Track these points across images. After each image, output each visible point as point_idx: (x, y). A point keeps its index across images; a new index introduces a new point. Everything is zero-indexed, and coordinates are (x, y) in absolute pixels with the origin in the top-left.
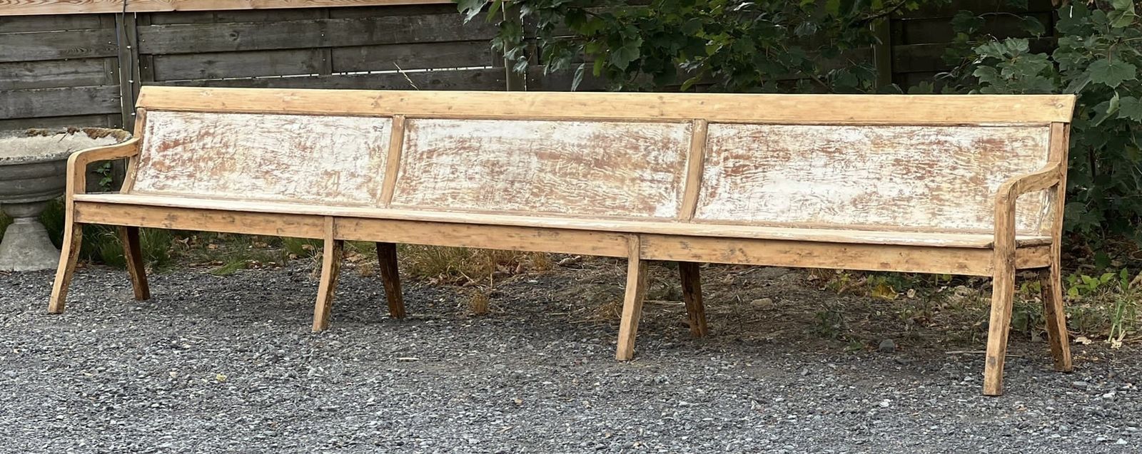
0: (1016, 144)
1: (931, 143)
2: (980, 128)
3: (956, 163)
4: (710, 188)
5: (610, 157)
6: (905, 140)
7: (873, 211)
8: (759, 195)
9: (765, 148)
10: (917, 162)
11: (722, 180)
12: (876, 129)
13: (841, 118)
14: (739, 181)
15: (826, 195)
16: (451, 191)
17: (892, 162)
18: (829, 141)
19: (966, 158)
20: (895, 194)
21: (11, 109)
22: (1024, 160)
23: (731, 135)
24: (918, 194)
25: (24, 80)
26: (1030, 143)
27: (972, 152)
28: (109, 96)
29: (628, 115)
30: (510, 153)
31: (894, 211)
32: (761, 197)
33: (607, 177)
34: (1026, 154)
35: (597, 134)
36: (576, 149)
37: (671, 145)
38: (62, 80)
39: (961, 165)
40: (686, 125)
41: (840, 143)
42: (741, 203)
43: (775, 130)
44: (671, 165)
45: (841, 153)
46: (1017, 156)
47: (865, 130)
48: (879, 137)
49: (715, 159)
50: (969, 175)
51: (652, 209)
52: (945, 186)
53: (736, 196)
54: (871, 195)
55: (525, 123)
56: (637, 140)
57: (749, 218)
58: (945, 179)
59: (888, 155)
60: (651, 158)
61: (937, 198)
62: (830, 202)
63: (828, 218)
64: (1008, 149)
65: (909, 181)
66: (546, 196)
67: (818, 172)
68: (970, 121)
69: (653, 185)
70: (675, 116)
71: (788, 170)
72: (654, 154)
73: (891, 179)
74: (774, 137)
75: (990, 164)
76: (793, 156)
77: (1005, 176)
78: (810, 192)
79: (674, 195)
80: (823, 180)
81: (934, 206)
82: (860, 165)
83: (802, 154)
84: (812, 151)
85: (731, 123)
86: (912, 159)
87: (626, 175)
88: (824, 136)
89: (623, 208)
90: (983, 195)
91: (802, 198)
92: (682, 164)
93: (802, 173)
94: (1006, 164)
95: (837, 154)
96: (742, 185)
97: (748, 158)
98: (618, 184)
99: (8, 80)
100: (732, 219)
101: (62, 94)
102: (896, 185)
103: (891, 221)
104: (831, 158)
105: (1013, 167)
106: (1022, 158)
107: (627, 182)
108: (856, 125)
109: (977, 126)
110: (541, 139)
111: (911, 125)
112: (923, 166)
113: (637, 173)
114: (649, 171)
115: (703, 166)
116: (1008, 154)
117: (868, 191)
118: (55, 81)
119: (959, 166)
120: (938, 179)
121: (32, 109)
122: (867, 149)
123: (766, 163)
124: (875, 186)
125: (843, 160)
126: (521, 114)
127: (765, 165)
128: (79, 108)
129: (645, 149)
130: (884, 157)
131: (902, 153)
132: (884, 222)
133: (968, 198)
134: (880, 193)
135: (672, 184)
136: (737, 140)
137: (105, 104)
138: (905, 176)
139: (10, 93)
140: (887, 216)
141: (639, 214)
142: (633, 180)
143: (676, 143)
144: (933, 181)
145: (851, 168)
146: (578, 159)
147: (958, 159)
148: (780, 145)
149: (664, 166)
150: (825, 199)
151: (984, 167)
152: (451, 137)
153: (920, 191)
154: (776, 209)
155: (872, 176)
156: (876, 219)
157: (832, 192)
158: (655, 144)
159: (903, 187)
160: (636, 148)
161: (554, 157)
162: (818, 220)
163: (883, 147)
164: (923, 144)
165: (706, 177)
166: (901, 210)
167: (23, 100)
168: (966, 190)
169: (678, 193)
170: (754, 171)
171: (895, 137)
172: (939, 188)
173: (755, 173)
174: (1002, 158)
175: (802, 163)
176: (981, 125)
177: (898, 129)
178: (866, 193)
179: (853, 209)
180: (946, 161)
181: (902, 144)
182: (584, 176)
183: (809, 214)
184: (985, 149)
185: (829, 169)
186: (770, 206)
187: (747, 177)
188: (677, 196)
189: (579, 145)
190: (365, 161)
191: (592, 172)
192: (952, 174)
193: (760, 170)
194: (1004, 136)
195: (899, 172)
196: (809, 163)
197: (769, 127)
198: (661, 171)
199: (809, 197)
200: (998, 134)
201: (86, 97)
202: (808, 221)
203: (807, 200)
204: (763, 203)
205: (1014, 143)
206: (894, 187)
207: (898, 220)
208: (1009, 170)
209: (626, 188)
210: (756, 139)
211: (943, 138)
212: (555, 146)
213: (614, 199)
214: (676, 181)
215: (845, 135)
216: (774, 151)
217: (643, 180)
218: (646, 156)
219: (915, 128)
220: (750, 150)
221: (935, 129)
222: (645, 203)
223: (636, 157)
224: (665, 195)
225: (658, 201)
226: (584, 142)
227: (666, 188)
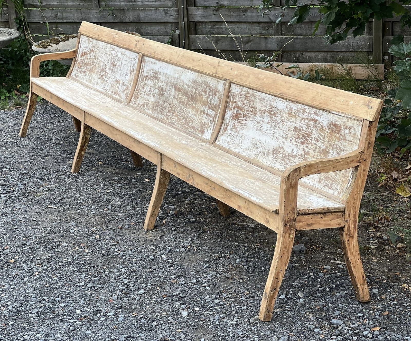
0: (347, 131)
1: (311, 120)
2: (332, 115)
3: (319, 137)
4: (225, 125)
5: (196, 95)
6: (300, 114)
7: (279, 160)
8: (240, 135)
9: (249, 105)
10: (303, 131)
11: (231, 121)
12: (291, 104)
13: (278, 92)
14: (236, 123)
15: (264, 143)
16: (147, 101)
17: (293, 128)
18: (272, 107)
19: (323, 135)
20: (290, 151)
21: (131, 17)
22: (348, 143)
23: (238, 92)
24: (299, 154)
25: (138, 4)
26: (353, 132)
27: (327, 131)
28: (173, 13)
29: (206, 71)
30: (167, 84)
31: (287, 163)
32: (241, 137)
33: (193, 108)
34: (350, 140)
35: (195, 80)
36: (187, 87)
37: (217, 93)
38: (153, 5)
39: (321, 139)
40: (224, 81)
41: (276, 109)
42: (233, 138)
43: (254, 93)
44: (215, 106)
45: (275, 116)
46: (345, 139)
47: (287, 103)
48: (291, 109)
49: (231, 107)
50: (323, 147)
51: (203, 132)
52: (311, 152)
53: (233, 133)
54: (280, 149)
55: (174, 67)
56: (207, 87)
58: (312, 147)
59: (293, 123)
60: (209, 100)
62: (264, 148)
63: (261, 159)
64: (342, 133)
65: (298, 144)
66: (172, 113)
67: (265, 126)
68: (328, 108)
69: (207, 118)
70: (220, 75)
71: (254, 121)
72: (211, 97)
73: (291, 140)
74: (253, 98)
75: (333, 142)
76: (258, 113)
78: (258, 140)
79: (213, 125)
80: (265, 132)
82: (281, 126)
84: (265, 111)
85: (239, 85)
86: (302, 129)
87: (199, 108)
88: (271, 103)
89: (194, 128)
91: (256, 143)
92: (219, 106)
93: (259, 125)
94: (340, 144)
95: (273, 116)
96: (237, 126)
97: (242, 109)
98: (195, 113)
99: (131, 3)
101: (153, 11)
102: (292, 145)
104: (271, 118)
105: (342, 147)
106: (347, 142)
107: (199, 112)
108: (284, 99)
109: (331, 113)
110: (178, 78)
111: (304, 104)
112: (305, 135)
113: (203, 108)
114: (207, 108)
115: (226, 110)
116: (342, 137)
118: (151, 4)
119: (320, 140)
120: (310, 146)
121: (140, 18)
122: (286, 115)
123: (247, 114)
124: (284, 143)
125: (275, 121)
126: (174, 61)
127: (247, 116)
128: (160, 19)
129: (208, 94)
130: (291, 124)
131: (298, 123)
132: (281, 169)
134: (285, 149)
135: (213, 118)
136: (240, 96)
137: (171, 17)
138: (297, 140)
139: (130, 9)
140: (284, 166)
141: (198, 134)
142: (201, 112)
143: (219, 93)
144: (307, 147)
145: (277, 128)
146: (186, 94)
147: (320, 134)
148: (255, 104)
149: (213, 106)
150: (263, 146)
151: (330, 143)
152: (153, 70)
153: (301, 152)
154: (245, 146)
155: (284, 135)
157: (267, 142)
158: (212, 91)
159: (294, 147)
160: (205, 92)
161: (179, 90)
162: (257, 159)
163: (292, 116)
164: (308, 119)
165: (226, 117)
166: (290, 164)
167: (136, 13)
168: (319, 158)
169: (214, 125)
170: (242, 119)
171: (297, 111)
172: (308, 153)
173: (243, 120)
174: (339, 139)
175: (260, 119)
176: (333, 112)
177: (299, 106)
178: (279, 147)
179: (272, 156)
180: (315, 135)
181: (300, 117)
182: (186, 105)
183: (255, 154)
184: (332, 130)
185: (269, 126)
186: (243, 144)
187: (239, 122)
188: (214, 126)
189: (188, 85)
191: (189, 103)
192: (315, 144)
193: (245, 118)
194: (342, 124)
195: (295, 136)
196: (262, 119)
197: (252, 91)
198: (211, 109)
199: (258, 143)
200: (340, 121)
201: (163, 13)
202: (253, 159)
203: (256, 144)
204: (241, 141)
205: (346, 130)
206: (291, 146)
208: (340, 149)
209: (197, 116)
210: (246, 98)
211: (316, 117)
212: (181, 84)
213: (193, 122)
214: (215, 117)
215: (279, 104)
216: (252, 107)
217: (204, 113)
218: (208, 98)
219: (306, 107)
220: (244, 104)
221: (314, 110)
222: (202, 127)
223: (205, 97)
224: (210, 124)
225: (206, 128)
226: (190, 84)
227: (211, 120)
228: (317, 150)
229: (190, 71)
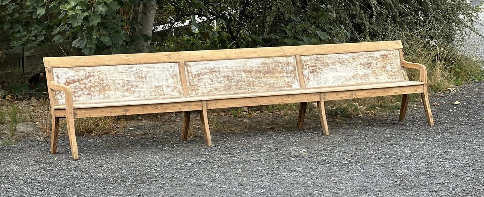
0: (391, 56)
1: (369, 57)
2: (381, 52)
4: (307, 77)
5: (270, 70)
6: (361, 57)
7: (359, 79)
8: (323, 78)
9: (320, 63)
11: (310, 74)
12: (352, 54)
13: (342, 51)
14: (315, 74)
16: (213, 88)
17: (359, 64)
18: (339, 59)
19: (379, 61)
20: (363, 73)
22: (394, 60)
23: (309, 59)
24: (370, 73)
26: (394, 55)
27: (380, 59)
29: (273, 55)
30: (233, 72)
31: (365, 79)
32: (324, 78)
33: (271, 77)
35: (263, 62)
37: (290, 64)
39: (378, 63)
40: (293, 57)
41: (343, 59)
42: (319, 81)
43: (322, 56)
44: (292, 71)
45: (344, 62)
46: (392, 59)
47: (349, 54)
48: (354, 56)
49: (305, 68)
50: (381, 66)
51: (291, 86)
52: (376, 70)
53: (316, 79)
55: (235, 60)
56: (278, 63)
57: (323, 85)
58: (375, 67)
60: (284, 69)
61: (375, 73)
62: (346, 78)
63: (347, 83)
64: (389, 57)
65: (366, 69)
66: (252, 86)
67: (339, 69)
68: (378, 49)
69: (288, 78)
70: (289, 54)
71: (329, 69)
72: (285, 67)
73: (361, 69)
74: (322, 59)
75: (386, 62)
76: (330, 64)
77: (391, 65)
78: (338, 75)
79: (296, 81)
80: (341, 71)
81: (375, 76)
82: (350, 65)
83: (332, 63)
84: (335, 62)
85: (308, 55)
86: (365, 62)
87: (278, 76)
88: (337, 57)
89: (281, 87)
90: (387, 71)
91: (337, 78)
92: (295, 70)
93: (334, 70)
95: (343, 63)
97: (316, 66)
98: (276, 79)
100: (318, 87)
103: (366, 82)
104: (341, 64)
105: (392, 62)
107: (279, 78)
108: (347, 53)
112: (368, 64)
113: (281, 75)
114: (285, 74)
115: (302, 70)
117: (355, 73)
120: (373, 68)
122: (351, 60)
123: (322, 67)
124: (357, 72)
126: (233, 57)
129: (282, 66)
130: (357, 62)
131: (361, 61)
132: (364, 82)
133: (383, 72)
134: (359, 73)
135: (294, 77)
136: (311, 61)
138: (364, 68)
141: (288, 89)
142: (281, 77)
143: (291, 63)
145: (348, 67)
146: (259, 72)
147: (377, 61)
148: (325, 61)
149: (290, 71)
150: (344, 77)
151: (384, 63)
152: (206, 68)
153: (370, 71)
154: (331, 82)
155: (355, 68)
156: (361, 82)
157: (345, 75)
158: (284, 64)
159: (364, 71)
160: (278, 66)
161: (250, 72)
162: (345, 84)
163: (355, 59)
164: (367, 57)
165: (304, 74)
166: (367, 78)
168: (382, 70)
169: (297, 80)
171: (358, 56)
172: (375, 71)
173: (319, 71)
174: (388, 60)
175: (333, 66)
176: (381, 50)
179: (353, 79)
180: (374, 62)
182: (264, 77)
184: (383, 57)
185: (342, 68)
186: (328, 81)
187: (317, 73)
189: (258, 67)
190: (171, 80)
191: (266, 76)
193: (321, 70)
194: (388, 54)
195: (362, 66)
196: (335, 66)
197: (320, 56)
198: (289, 73)
199: (339, 77)
200: (386, 53)
202: (342, 84)
204: (326, 80)
206: (362, 71)
207: (368, 81)
208: (391, 63)
209: (280, 80)
210: (316, 60)
211: (372, 55)
212: (249, 68)
213: (277, 84)
214: (295, 76)
215: (343, 56)
216: (323, 63)
217: (284, 77)
218: (282, 69)
219: (363, 53)
220: (316, 64)
221: (369, 52)
222: (287, 84)
223: (280, 69)
224: (293, 81)
225: (292, 84)
226: (259, 66)
227: (293, 79)
228: (379, 68)
229: (255, 59)
